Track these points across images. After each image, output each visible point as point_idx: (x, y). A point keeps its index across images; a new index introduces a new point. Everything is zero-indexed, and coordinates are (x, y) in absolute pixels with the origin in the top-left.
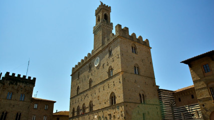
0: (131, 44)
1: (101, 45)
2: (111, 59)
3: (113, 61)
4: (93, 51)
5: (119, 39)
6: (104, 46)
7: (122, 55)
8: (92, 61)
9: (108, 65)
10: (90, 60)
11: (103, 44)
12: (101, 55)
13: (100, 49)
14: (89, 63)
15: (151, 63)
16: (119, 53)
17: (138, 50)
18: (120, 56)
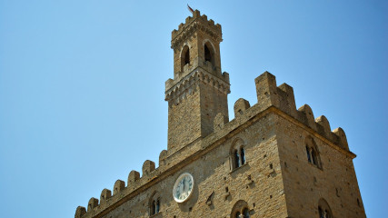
0: (304, 137)
1: (198, 135)
2: (241, 177)
3: (252, 184)
4: (163, 153)
5: (273, 118)
6: (211, 139)
7: (285, 166)
8: (163, 185)
9: (228, 197)
10: (154, 182)
11: (206, 132)
12: (198, 165)
13: (196, 148)
14: (150, 192)
15: (359, 203)
16: (276, 159)
17: (322, 158)
18: (278, 169)
